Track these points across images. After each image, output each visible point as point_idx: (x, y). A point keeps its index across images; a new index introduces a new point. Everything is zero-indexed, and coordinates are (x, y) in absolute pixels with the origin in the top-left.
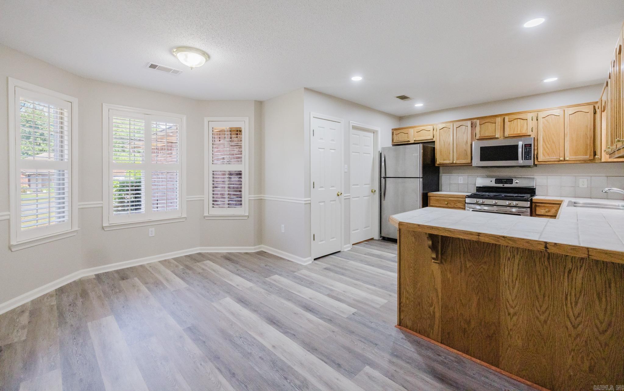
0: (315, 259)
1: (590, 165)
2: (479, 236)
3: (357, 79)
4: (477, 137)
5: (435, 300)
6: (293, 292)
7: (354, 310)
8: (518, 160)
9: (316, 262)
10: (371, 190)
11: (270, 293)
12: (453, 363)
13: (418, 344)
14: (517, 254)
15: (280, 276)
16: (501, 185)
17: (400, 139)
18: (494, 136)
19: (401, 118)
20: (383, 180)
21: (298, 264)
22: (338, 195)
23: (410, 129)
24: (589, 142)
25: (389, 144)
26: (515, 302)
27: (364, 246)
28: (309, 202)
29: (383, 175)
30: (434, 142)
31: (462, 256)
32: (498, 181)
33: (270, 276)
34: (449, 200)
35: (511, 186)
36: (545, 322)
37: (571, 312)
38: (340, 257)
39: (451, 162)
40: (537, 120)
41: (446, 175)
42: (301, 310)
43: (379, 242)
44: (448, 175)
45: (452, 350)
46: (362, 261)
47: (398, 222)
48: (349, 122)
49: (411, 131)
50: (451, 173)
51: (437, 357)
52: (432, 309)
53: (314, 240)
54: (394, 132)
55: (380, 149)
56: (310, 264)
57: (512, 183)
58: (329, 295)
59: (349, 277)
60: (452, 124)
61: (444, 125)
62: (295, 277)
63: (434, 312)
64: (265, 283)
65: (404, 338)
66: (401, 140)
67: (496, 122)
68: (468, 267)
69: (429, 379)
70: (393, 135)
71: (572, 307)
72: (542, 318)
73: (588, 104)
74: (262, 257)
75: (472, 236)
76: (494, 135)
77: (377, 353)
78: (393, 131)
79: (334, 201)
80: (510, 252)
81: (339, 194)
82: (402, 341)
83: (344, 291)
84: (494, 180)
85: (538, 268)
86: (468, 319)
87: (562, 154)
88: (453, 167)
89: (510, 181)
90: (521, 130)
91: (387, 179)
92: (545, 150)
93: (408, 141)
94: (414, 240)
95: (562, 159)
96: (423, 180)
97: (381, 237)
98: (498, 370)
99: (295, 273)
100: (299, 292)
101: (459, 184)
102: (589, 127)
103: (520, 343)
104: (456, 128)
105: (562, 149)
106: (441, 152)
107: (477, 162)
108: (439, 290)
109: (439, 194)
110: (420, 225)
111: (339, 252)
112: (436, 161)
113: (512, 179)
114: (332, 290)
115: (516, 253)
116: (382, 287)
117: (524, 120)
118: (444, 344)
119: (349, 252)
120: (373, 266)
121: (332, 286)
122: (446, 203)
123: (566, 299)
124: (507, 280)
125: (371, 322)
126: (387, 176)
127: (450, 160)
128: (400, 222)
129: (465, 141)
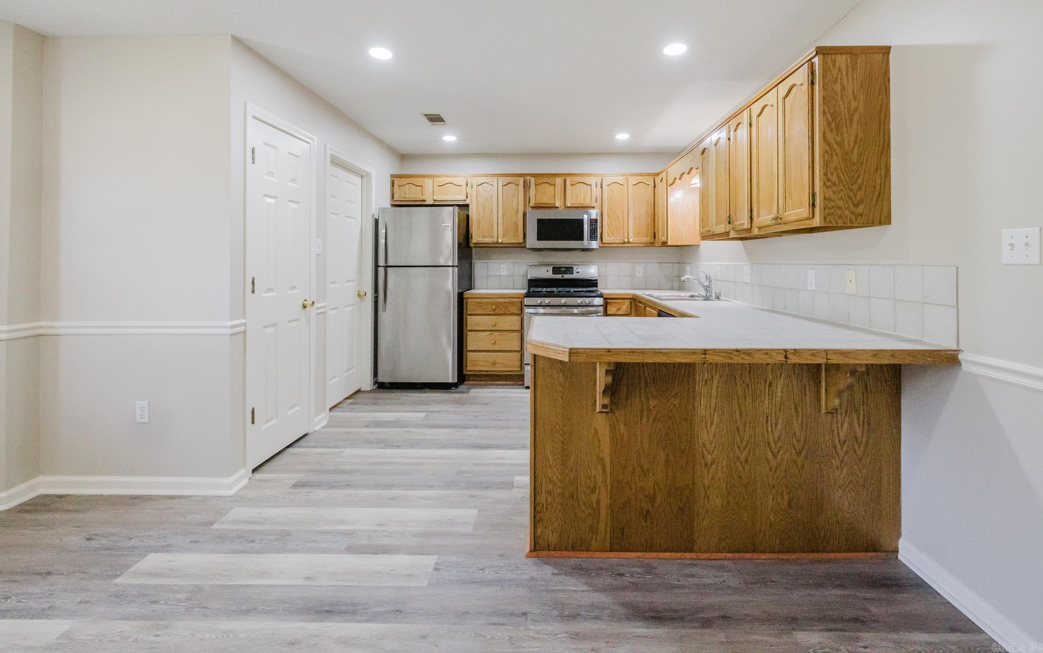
0: (254, 471)
1: (652, 249)
2: (705, 354)
3: (381, 53)
4: (532, 204)
5: (600, 479)
6: (243, 582)
7: (431, 560)
8: (583, 240)
9: (258, 476)
10: (357, 293)
11: (163, 623)
12: (645, 578)
13: (579, 571)
14: (716, 373)
15: (168, 551)
16: (559, 276)
17: (407, 196)
18: (552, 204)
19: (403, 157)
20: (381, 271)
21: (206, 499)
22: (305, 307)
23: (426, 179)
24: (650, 221)
25: (387, 203)
26: (713, 445)
27: (352, 410)
28: (242, 329)
29: (381, 262)
30: (467, 206)
31: (643, 391)
32: (556, 270)
33: (128, 566)
34: (497, 302)
35: (570, 278)
36: (746, 461)
37: (772, 437)
38: (315, 447)
39: (495, 240)
40: (601, 187)
41: (481, 261)
42: (302, 624)
43: (373, 395)
44: (484, 261)
45: (629, 554)
46: (369, 443)
47: (568, 350)
48: (325, 145)
49: (428, 183)
50: (490, 259)
51: (619, 581)
52: (594, 497)
53: (253, 422)
54: (397, 181)
55: (374, 211)
56: (244, 488)
57: (573, 273)
58: (352, 550)
59: (366, 486)
60: (495, 180)
61: (484, 180)
62: (222, 538)
63: (598, 502)
64: (119, 596)
65: (556, 571)
66: (409, 198)
67: (555, 183)
68: (651, 408)
69: (640, 629)
70: (393, 186)
71: (772, 432)
72: (743, 457)
73: (649, 175)
74: (58, 516)
75: (695, 356)
76: (553, 202)
77: (539, 633)
78: (392, 178)
79: (294, 321)
80: (708, 372)
81: (309, 303)
82: (556, 579)
83: (379, 525)
84: (550, 269)
85: (739, 388)
86: (651, 492)
87: (626, 235)
88: (494, 249)
89: (569, 270)
90: (584, 200)
91: (389, 269)
92: (609, 228)
93: (423, 201)
94: (561, 379)
95: (626, 240)
96: (459, 271)
97: (376, 382)
98: (693, 555)
99: (215, 526)
100: (263, 574)
101: (500, 276)
102: (650, 202)
103: (718, 502)
104: (501, 186)
105: (626, 227)
106: (479, 222)
107: (532, 241)
108: (607, 460)
109: (476, 294)
110: (609, 349)
111: (306, 435)
112: (472, 238)
113: (572, 268)
114: (350, 534)
115: (714, 372)
116: (449, 485)
117: (588, 185)
118: (616, 550)
119: (325, 429)
120: (398, 447)
121: (342, 522)
122: (494, 307)
123: (767, 422)
124: (704, 414)
125: (481, 570)
126: (389, 265)
127: (493, 238)
128: (571, 349)
129: (515, 209)
